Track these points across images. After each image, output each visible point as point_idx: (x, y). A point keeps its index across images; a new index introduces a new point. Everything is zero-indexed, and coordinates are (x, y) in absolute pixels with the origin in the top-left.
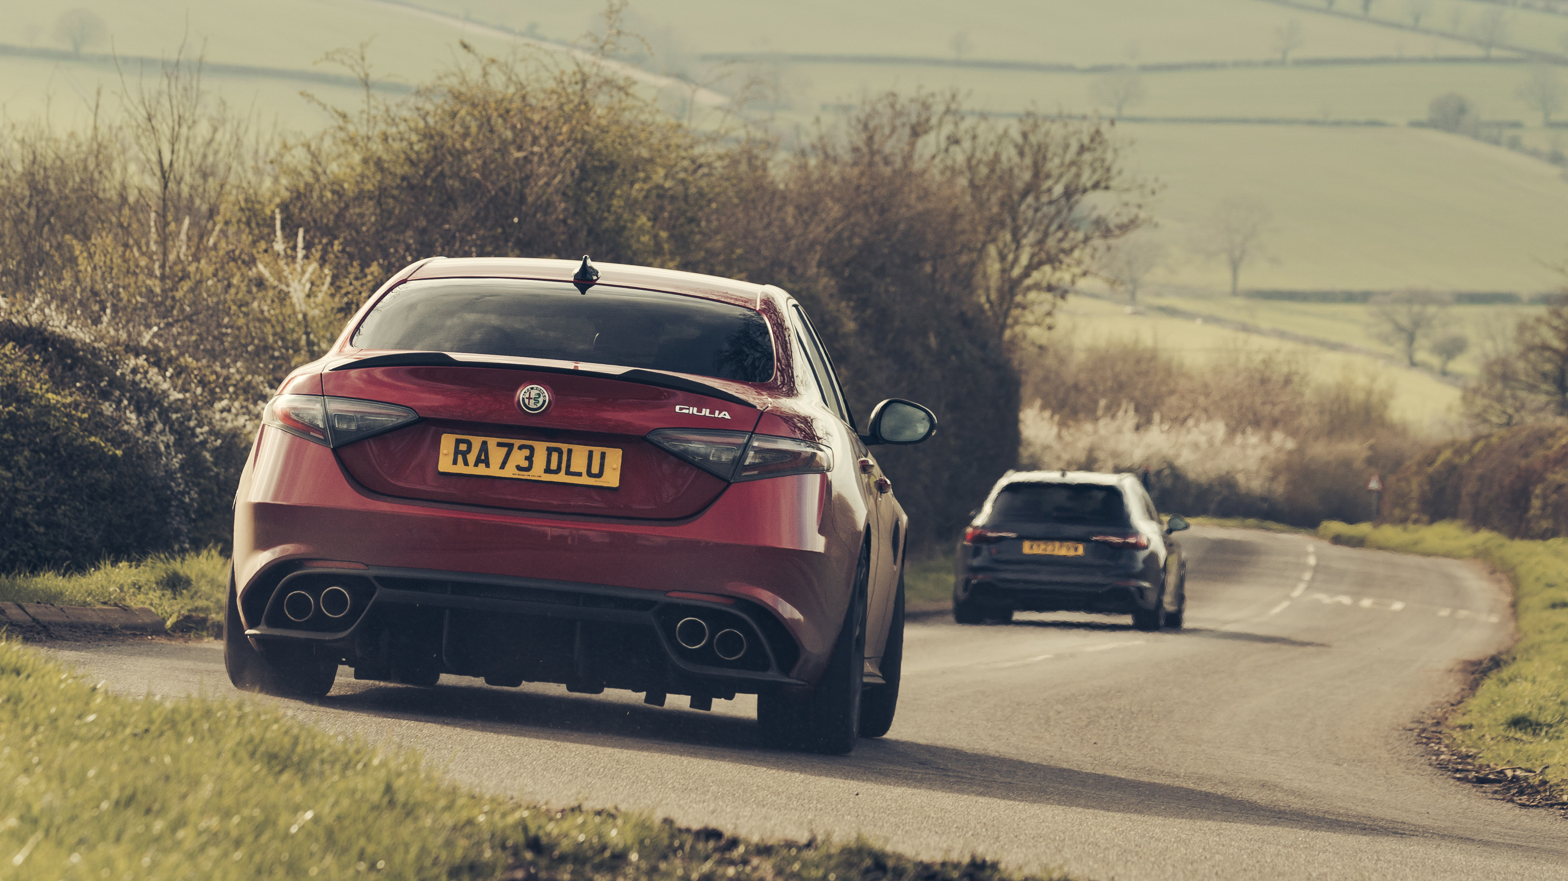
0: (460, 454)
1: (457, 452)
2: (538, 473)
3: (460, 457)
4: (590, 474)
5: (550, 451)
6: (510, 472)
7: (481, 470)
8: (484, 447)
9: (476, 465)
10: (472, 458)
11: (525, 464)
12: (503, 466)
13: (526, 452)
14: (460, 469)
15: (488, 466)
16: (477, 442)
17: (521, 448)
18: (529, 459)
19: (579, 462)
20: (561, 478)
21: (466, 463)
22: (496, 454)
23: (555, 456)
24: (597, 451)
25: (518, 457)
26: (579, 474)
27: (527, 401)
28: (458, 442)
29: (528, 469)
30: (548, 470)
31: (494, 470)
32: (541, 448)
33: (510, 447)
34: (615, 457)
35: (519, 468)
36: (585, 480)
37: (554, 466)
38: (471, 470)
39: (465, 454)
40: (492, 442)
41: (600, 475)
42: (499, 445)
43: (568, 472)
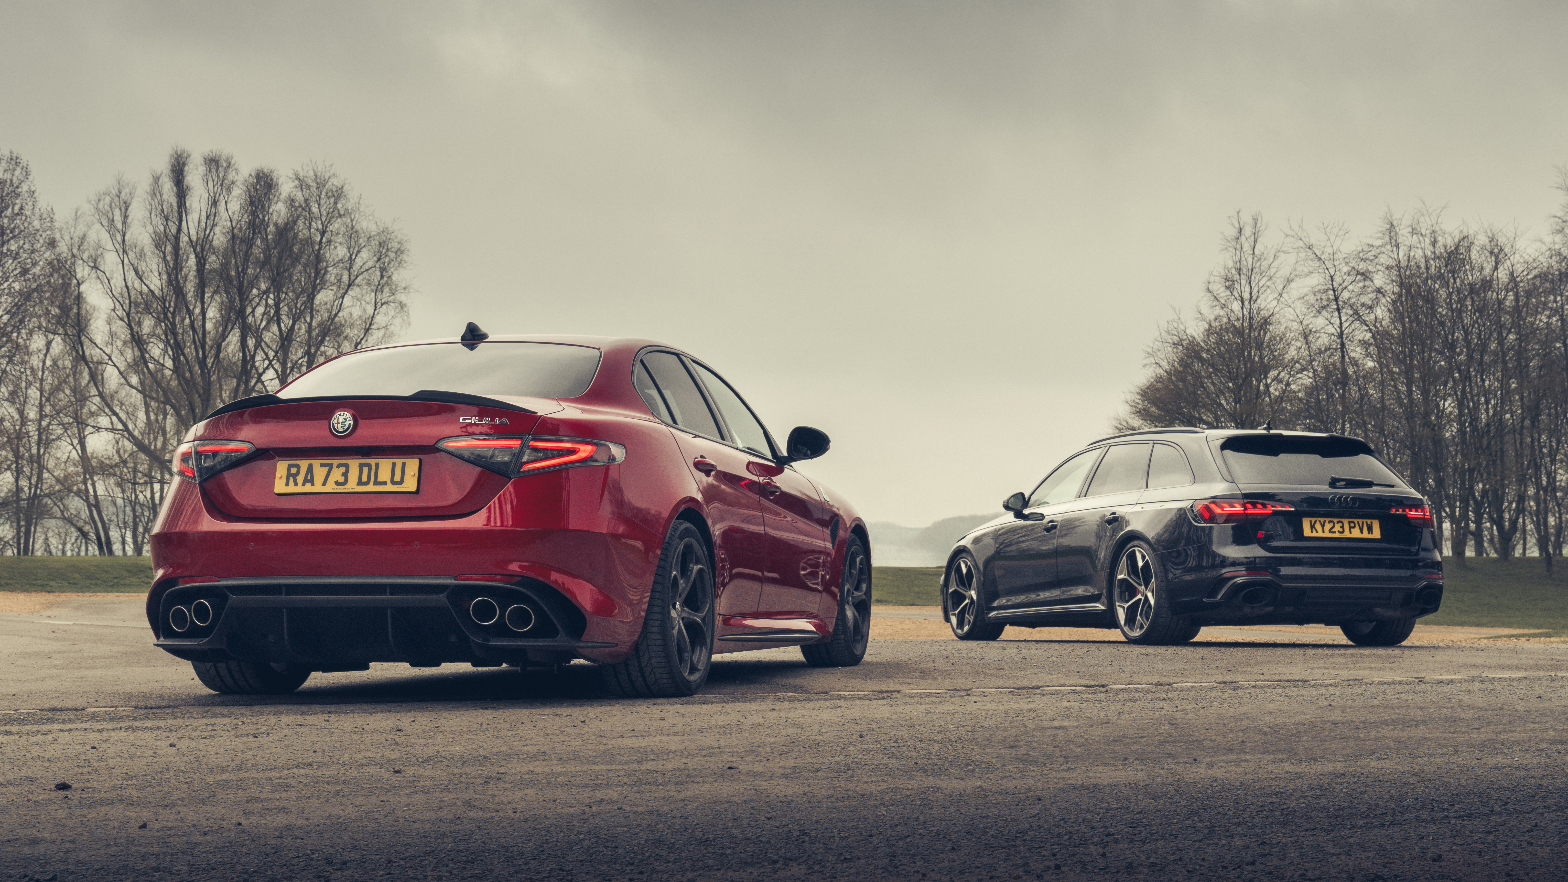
0: (291, 476)
1: (289, 475)
2: (352, 486)
3: (291, 479)
4: (393, 483)
5: (361, 466)
6: (330, 487)
7: (308, 488)
8: (310, 469)
9: (304, 485)
10: (300, 479)
11: (342, 479)
12: (324, 484)
13: (343, 469)
14: (292, 489)
15: (313, 484)
16: (304, 464)
17: (338, 466)
18: (345, 475)
19: (384, 474)
20: (371, 488)
21: (296, 484)
22: (319, 473)
23: (366, 470)
24: (399, 462)
25: (337, 475)
26: (385, 483)
27: (336, 426)
28: (290, 466)
29: (345, 483)
30: (360, 483)
31: (318, 488)
32: (354, 464)
33: (330, 466)
34: (412, 465)
35: (337, 483)
36: (390, 488)
37: (364, 479)
38: (300, 489)
39: (295, 476)
40: (316, 463)
41: (401, 482)
42: (322, 465)
43: (376, 483)
